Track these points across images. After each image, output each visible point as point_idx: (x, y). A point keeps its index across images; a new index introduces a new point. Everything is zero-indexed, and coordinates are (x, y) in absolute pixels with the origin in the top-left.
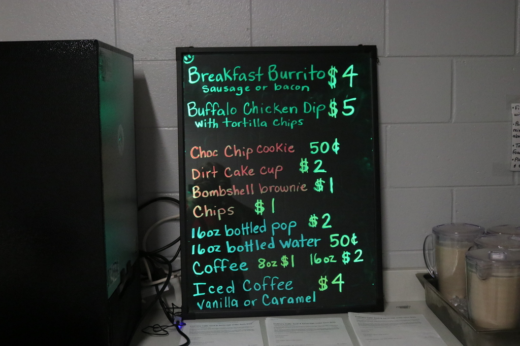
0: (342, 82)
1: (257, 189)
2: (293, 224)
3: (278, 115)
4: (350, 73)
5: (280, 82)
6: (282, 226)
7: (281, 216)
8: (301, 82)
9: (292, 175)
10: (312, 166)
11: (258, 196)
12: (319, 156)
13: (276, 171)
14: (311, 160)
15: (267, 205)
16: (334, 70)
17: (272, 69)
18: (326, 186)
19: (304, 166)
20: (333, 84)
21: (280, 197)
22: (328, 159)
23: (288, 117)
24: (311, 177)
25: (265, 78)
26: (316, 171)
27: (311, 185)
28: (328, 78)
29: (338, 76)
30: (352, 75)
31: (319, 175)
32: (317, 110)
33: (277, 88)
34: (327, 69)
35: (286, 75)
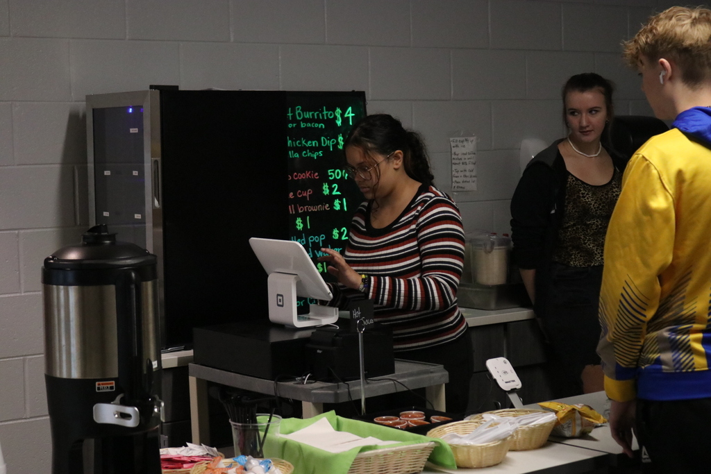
0: (345, 120)
1: (296, 210)
2: (323, 237)
3: (305, 148)
4: (350, 114)
5: (305, 120)
6: (315, 239)
7: (315, 231)
8: (319, 121)
9: (319, 198)
10: (331, 190)
11: (298, 215)
12: (335, 181)
13: (308, 194)
14: (330, 183)
15: (304, 222)
16: (339, 111)
17: (299, 109)
18: (341, 205)
19: (326, 191)
20: (339, 123)
21: (312, 214)
22: (341, 182)
23: (313, 149)
24: (331, 199)
25: (294, 116)
26: (335, 193)
27: (332, 205)
28: (335, 118)
29: (342, 115)
30: (351, 115)
31: (336, 197)
32: (330, 143)
33: (303, 125)
34: (334, 110)
35: (308, 115)
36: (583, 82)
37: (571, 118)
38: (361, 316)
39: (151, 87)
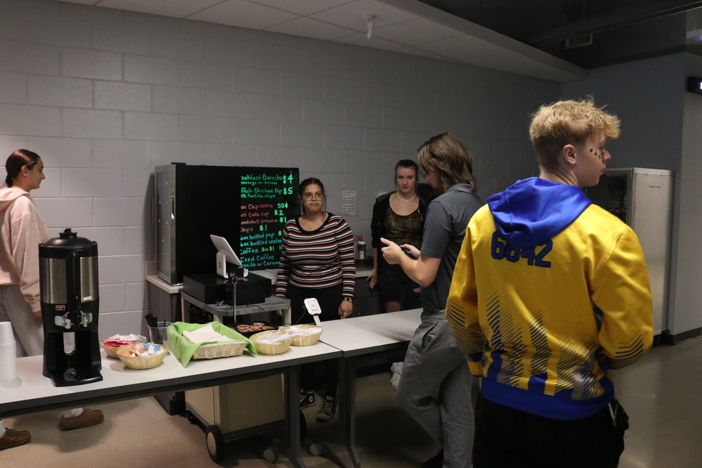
0: (288, 181)
1: (260, 222)
2: (273, 234)
3: (266, 193)
4: (291, 178)
5: (267, 181)
6: (269, 235)
7: (269, 231)
8: (274, 181)
9: (272, 216)
10: (279, 213)
11: (261, 224)
12: (281, 209)
13: (266, 214)
14: (278, 210)
15: (264, 227)
16: (285, 177)
17: (264, 175)
18: (284, 220)
19: (276, 213)
20: (285, 182)
21: (268, 224)
22: (284, 209)
23: (270, 194)
24: (278, 217)
25: (262, 179)
26: (280, 214)
27: (279, 220)
28: (283, 180)
29: (286, 179)
30: (291, 179)
31: (281, 216)
32: (280, 191)
33: (266, 183)
34: (282, 176)
35: (269, 178)
36: (406, 163)
37: (398, 180)
38: (235, 276)
39: (172, 163)
